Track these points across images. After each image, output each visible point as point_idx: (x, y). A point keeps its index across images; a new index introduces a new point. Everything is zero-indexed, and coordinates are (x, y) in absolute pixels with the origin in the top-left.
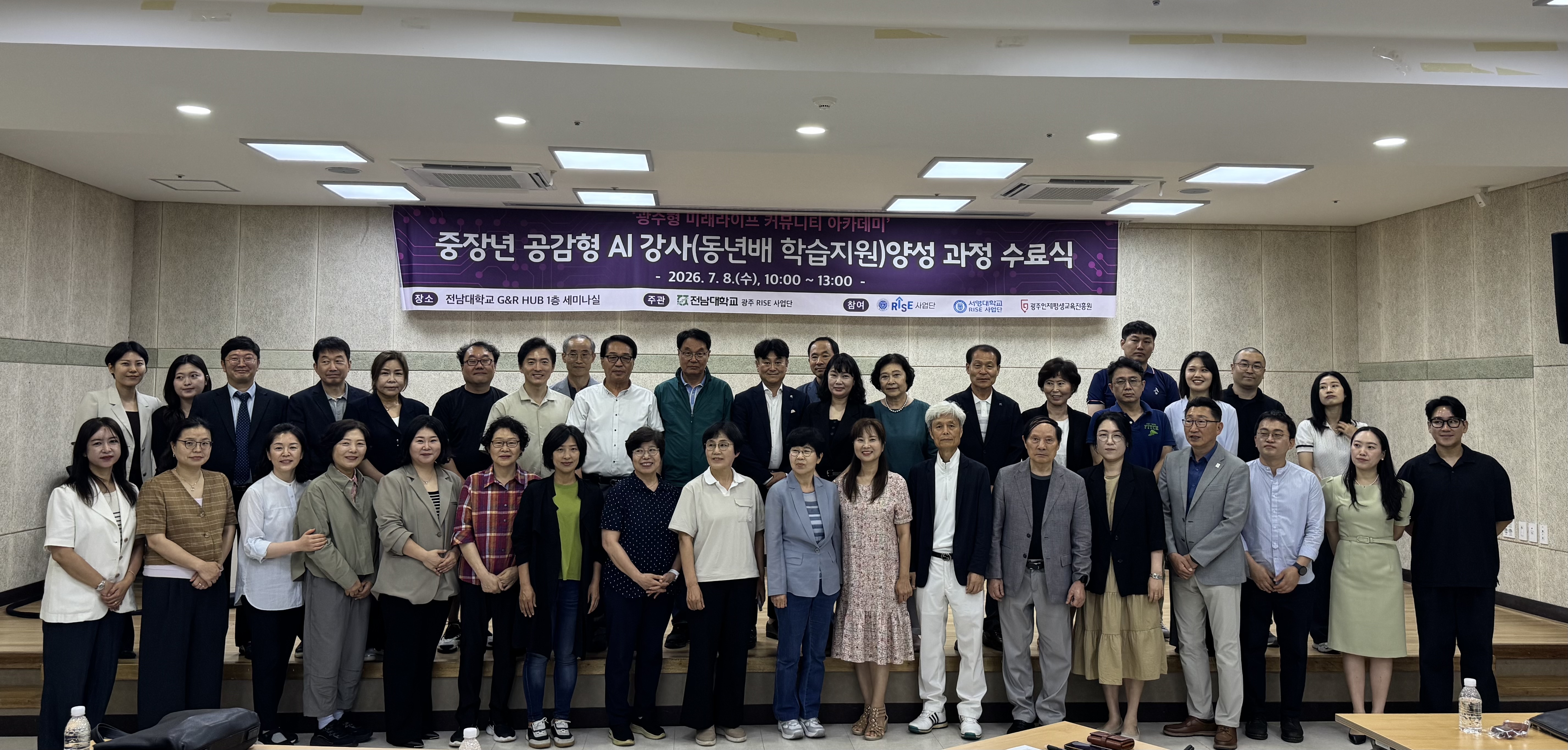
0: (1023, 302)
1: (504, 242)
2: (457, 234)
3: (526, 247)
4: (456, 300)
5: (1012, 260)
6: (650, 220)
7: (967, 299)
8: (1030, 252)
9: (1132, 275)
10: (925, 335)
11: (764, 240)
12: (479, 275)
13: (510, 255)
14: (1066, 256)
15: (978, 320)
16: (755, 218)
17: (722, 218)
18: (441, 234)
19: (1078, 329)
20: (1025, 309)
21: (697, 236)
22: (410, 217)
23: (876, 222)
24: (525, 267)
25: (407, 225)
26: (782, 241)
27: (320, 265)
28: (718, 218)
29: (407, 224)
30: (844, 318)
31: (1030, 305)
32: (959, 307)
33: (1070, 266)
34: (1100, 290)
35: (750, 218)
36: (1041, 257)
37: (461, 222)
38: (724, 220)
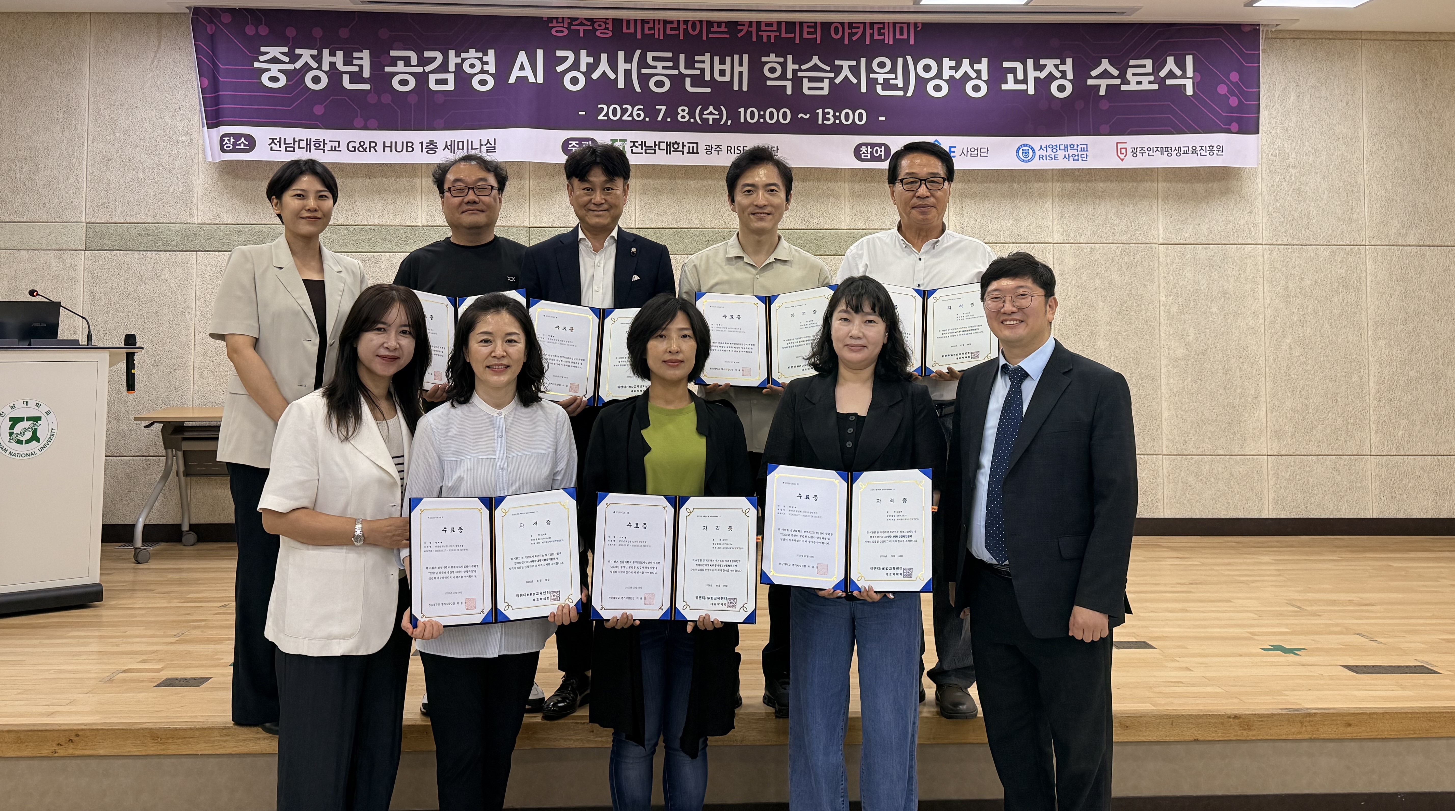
0: (1120, 146)
1: (355, 62)
2: (286, 50)
3: (388, 69)
4: (283, 146)
5: (1103, 84)
6: (568, 28)
7: (1036, 142)
8: (1130, 71)
9: (1277, 106)
10: (973, 195)
11: (736, 57)
12: (319, 110)
13: (364, 81)
14: (1184, 76)
15: (1050, 173)
16: (723, 25)
17: (675, 25)
18: (263, 49)
19: (1199, 187)
20: (1122, 156)
21: (638, 52)
22: (215, 24)
23: (901, 29)
24: (386, 99)
25: (212, 37)
26: (764, 59)
27: (92, 99)
28: (668, 26)
29: (212, 35)
30: (854, 172)
31: (1129, 150)
32: (1025, 154)
33: (1189, 91)
34: (1234, 126)
35: (715, 25)
36: (1145, 80)
37: (291, 32)
38: (678, 28)
